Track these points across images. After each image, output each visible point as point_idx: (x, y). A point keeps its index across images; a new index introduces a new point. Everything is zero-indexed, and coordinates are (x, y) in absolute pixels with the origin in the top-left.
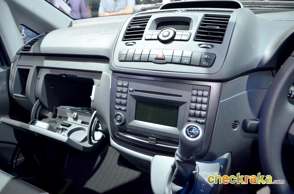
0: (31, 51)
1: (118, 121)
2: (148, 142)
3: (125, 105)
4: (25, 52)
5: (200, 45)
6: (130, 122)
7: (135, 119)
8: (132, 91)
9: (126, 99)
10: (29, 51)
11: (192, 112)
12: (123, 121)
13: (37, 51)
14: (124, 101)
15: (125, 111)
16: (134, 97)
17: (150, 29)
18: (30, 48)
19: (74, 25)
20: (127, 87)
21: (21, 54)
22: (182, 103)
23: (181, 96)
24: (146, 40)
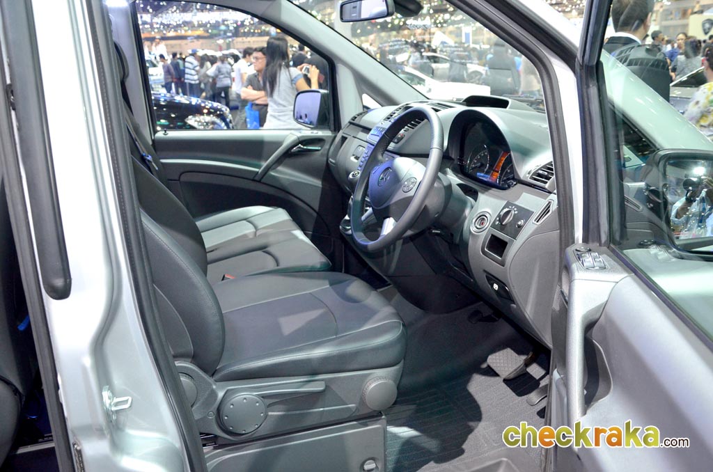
0: (356, 122)
4: (353, 122)
10: (355, 120)
13: (359, 123)
18: (356, 118)
21: (350, 123)
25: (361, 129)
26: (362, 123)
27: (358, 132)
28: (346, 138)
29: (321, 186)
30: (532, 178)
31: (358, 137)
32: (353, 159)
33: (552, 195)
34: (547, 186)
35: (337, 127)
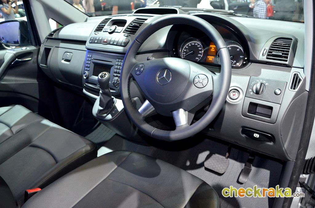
0: (53, 37)
1: (85, 76)
2: (97, 88)
3: (89, 67)
4: (51, 37)
5: (125, 35)
6: (90, 77)
7: (93, 75)
8: (93, 60)
9: (90, 64)
10: (52, 36)
11: (115, 70)
12: (87, 77)
13: (56, 37)
14: (89, 65)
15: (89, 70)
16: (94, 63)
17: (108, 26)
18: (53, 34)
19: (88, 21)
20: (91, 57)
21: (48, 38)
22: (112, 66)
23: (112, 62)
24: (103, 32)
25: (60, 41)
26: (60, 37)
27: (59, 44)
28: (50, 49)
29: (37, 83)
30: (267, 58)
31: (60, 46)
32: (63, 61)
33: (293, 68)
34: (287, 63)
35: (38, 43)
